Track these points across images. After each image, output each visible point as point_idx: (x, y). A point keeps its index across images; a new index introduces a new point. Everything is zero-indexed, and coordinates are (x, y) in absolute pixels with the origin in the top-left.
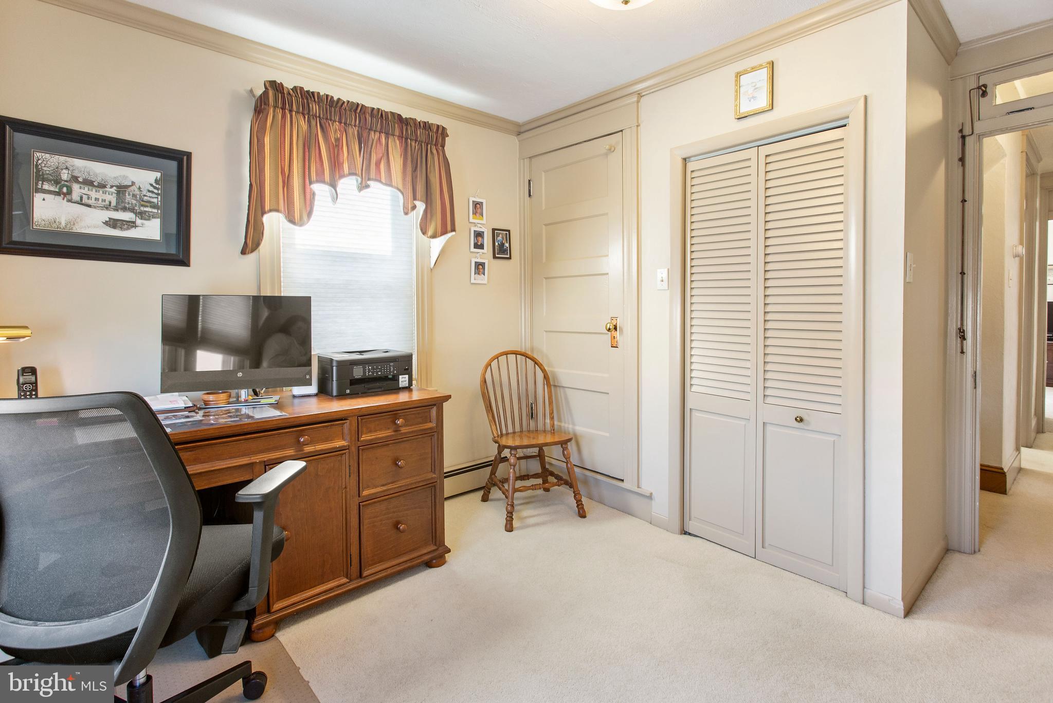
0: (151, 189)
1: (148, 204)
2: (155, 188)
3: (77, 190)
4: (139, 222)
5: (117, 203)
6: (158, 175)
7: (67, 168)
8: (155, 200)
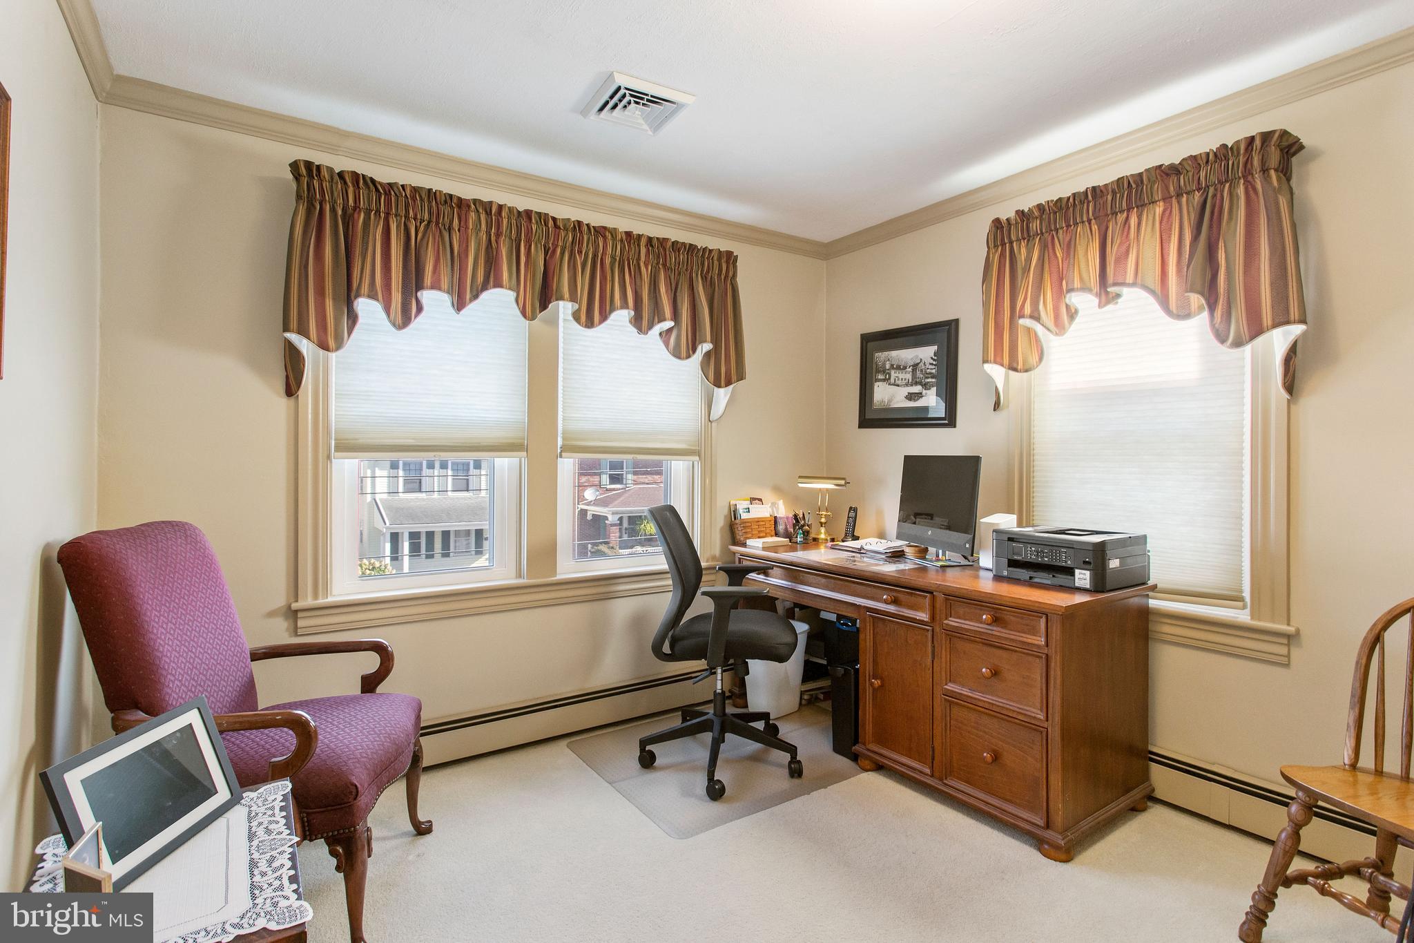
0: (932, 361)
1: (930, 376)
2: (934, 360)
3: (894, 374)
4: (924, 392)
5: (912, 380)
6: (935, 348)
7: (889, 360)
8: (934, 371)
